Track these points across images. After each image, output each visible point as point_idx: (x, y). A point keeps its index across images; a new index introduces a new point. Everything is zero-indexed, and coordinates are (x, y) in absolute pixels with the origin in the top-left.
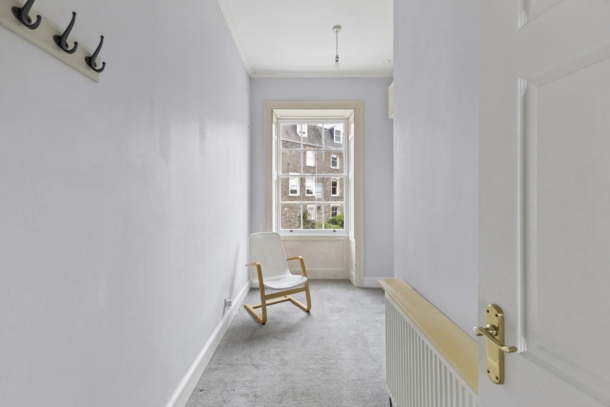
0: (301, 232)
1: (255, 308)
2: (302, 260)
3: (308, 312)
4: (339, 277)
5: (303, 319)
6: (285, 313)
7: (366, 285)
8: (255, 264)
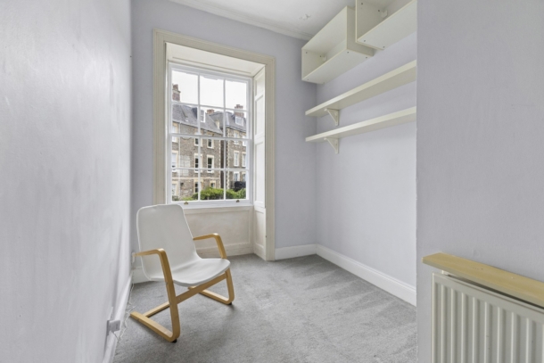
0: (200, 204)
1: (149, 316)
2: (218, 238)
3: (230, 304)
4: (243, 253)
5: (230, 318)
6: (200, 315)
7: (277, 258)
8: (155, 252)
